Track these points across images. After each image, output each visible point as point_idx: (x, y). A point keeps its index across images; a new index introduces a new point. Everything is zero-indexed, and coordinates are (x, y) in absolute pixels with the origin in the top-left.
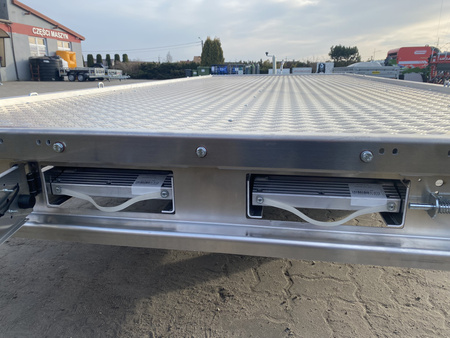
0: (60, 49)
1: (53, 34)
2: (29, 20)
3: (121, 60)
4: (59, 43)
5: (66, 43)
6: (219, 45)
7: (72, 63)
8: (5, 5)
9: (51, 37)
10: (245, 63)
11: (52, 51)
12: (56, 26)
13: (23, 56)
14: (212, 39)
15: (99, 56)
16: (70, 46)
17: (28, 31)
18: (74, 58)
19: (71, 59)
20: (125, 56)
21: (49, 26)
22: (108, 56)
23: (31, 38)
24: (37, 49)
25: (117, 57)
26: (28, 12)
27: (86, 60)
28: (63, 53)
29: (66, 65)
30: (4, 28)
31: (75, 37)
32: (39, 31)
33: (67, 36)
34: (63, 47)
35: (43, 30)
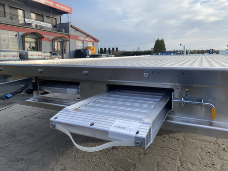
0: (89, 45)
1: (86, 39)
2: (78, 33)
3: (115, 50)
4: (89, 43)
5: (91, 43)
6: (163, 42)
7: (93, 52)
8: (68, 27)
9: (85, 40)
10: (178, 51)
11: (85, 46)
12: (88, 36)
13: (73, 49)
14: (160, 39)
15: (105, 49)
16: (93, 44)
17: (76, 38)
18: (94, 49)
19: (93, 50)
20: (117, 49)
21: (85, 36)
22: (109, 49)
23: (77, 41)
24: (79, 46)
25: (113, 49)
26: (77, 30)
27: (99, 51)
28: (90, 47)
29: (90, 53)
30: (67, 37)
31: (95, 40)
32: (81, 38)
33: (92, 40)
34: (90, 45)
35: (82, 37)
